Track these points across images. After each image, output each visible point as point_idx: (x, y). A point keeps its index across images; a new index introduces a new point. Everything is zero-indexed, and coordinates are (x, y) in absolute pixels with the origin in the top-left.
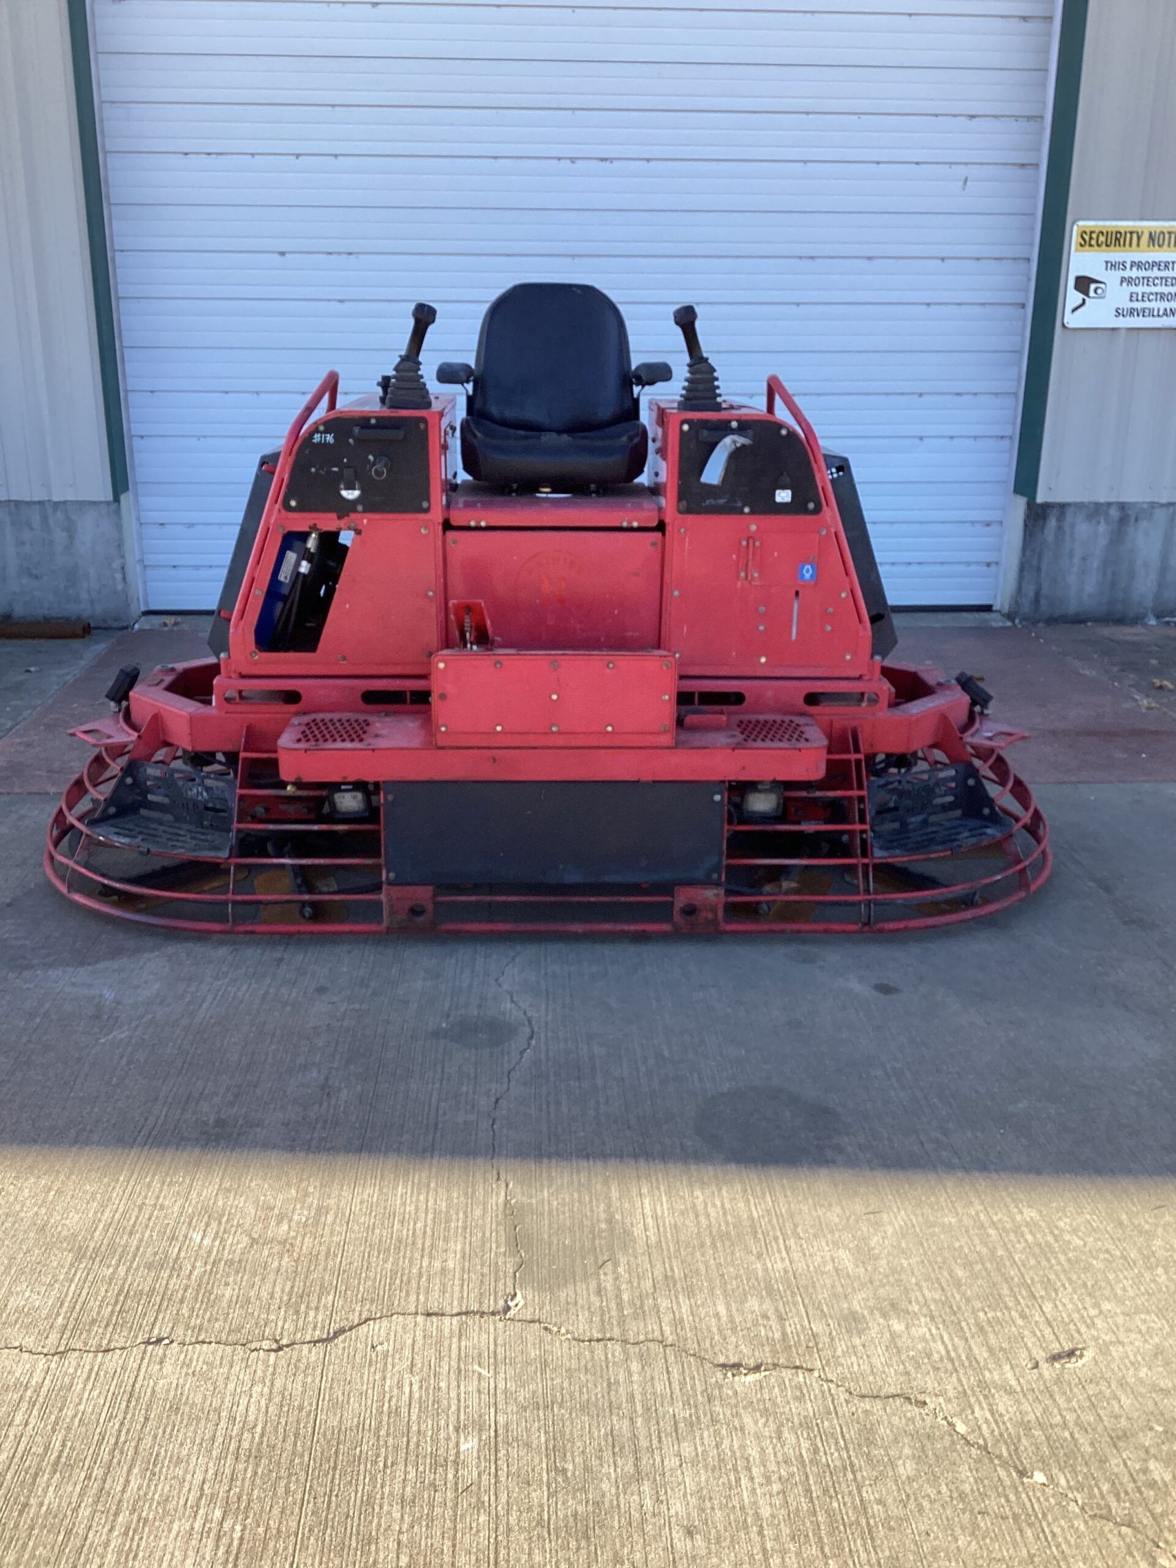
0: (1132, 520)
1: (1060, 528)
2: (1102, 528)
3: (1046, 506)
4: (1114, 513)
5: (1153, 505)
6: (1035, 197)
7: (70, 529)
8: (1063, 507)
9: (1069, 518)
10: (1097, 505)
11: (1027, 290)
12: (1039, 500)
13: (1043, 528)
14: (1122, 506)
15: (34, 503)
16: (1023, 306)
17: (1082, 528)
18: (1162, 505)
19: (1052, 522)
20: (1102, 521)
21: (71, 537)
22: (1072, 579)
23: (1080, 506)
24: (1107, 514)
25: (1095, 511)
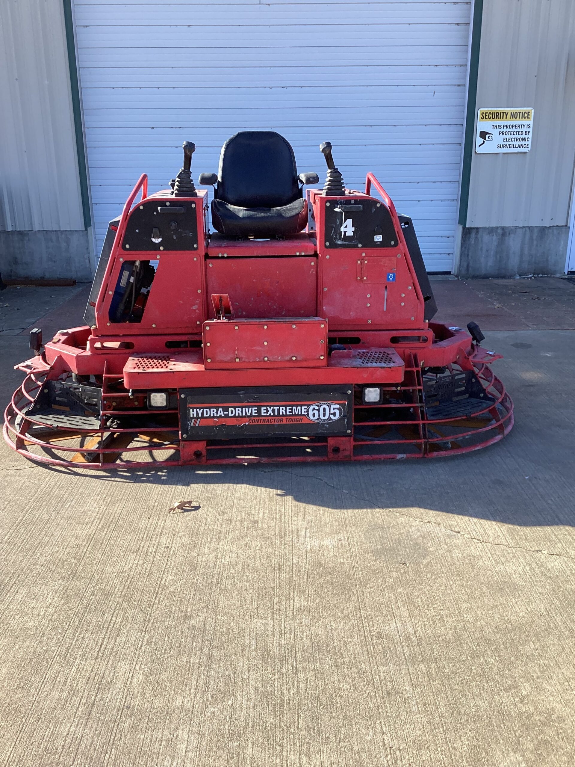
0: (508, 234)
1: (476, 238)
2: (495, 238)
3: (471, 229)
4: (500, 231)
5: (516, 228)
6: (464, 99)
7: (68, 241)
8: (477, 229)
9: (480, 233)
10: (492, 228)
11: (462, 138)
12: (467, 226)
13: (469, 238)
14: (503, 228)
15: (53, 231)
16: (460, 144)
17: (486, 238)
18: (520, 228)
19: (473, 235)
20: (495, 235)
21: (68, 245)
22: (482, 260)
23: (485, 228)
24: (496, 232)
25: (491, 230)
